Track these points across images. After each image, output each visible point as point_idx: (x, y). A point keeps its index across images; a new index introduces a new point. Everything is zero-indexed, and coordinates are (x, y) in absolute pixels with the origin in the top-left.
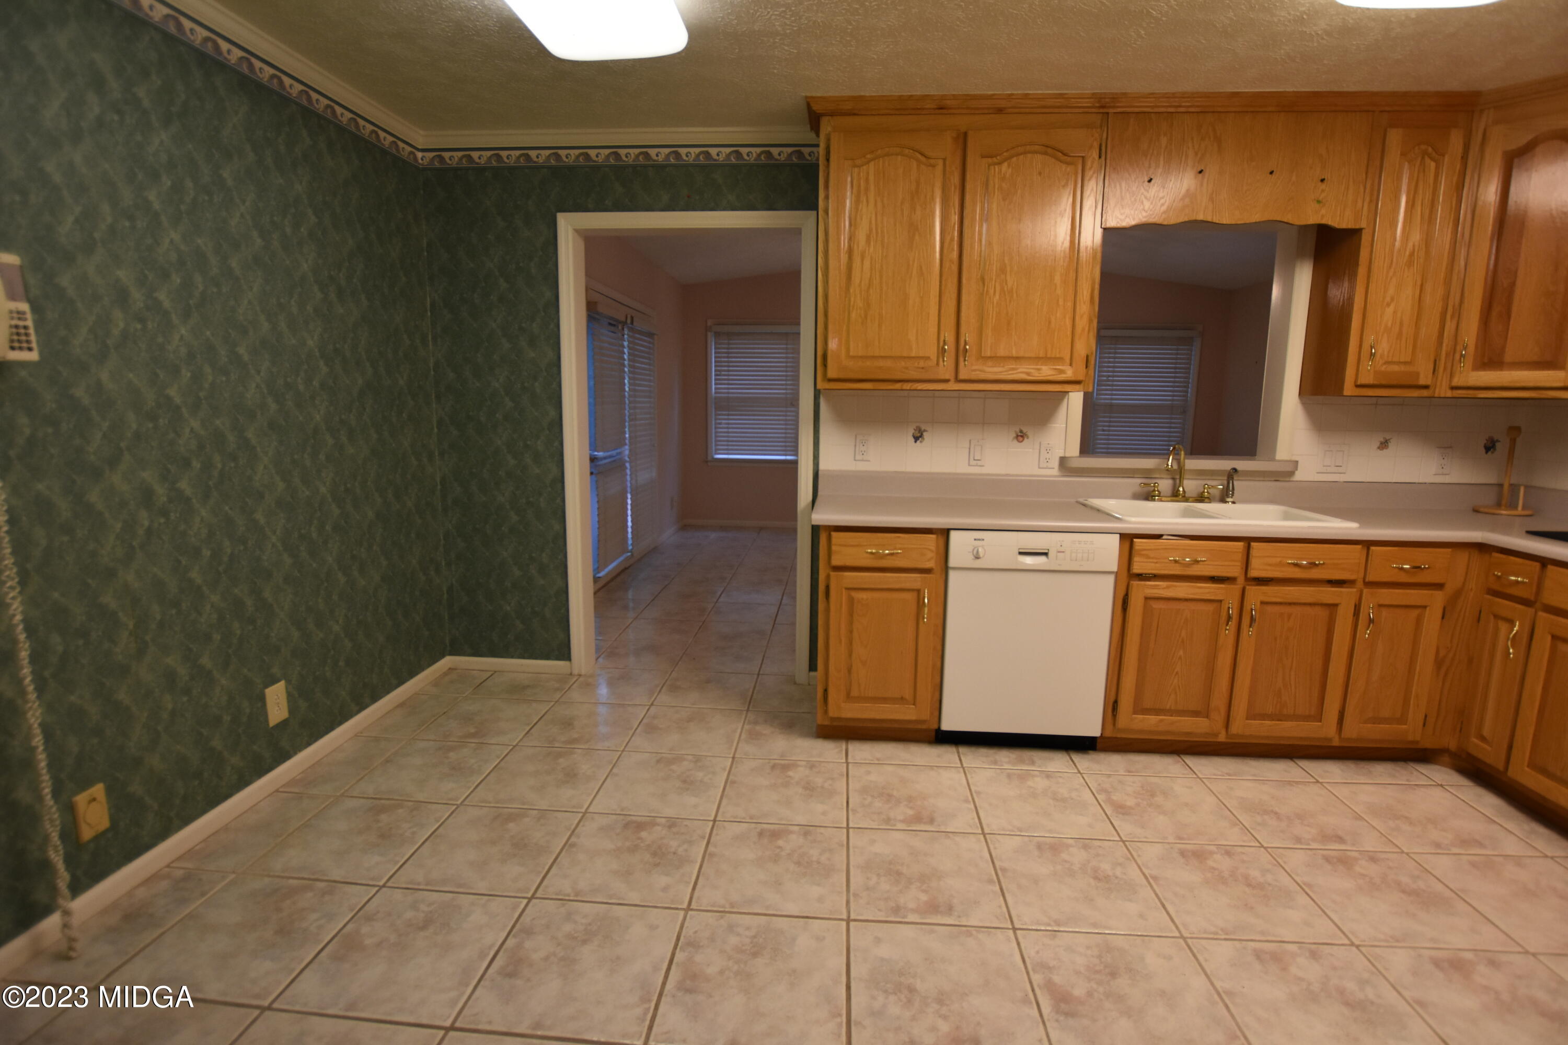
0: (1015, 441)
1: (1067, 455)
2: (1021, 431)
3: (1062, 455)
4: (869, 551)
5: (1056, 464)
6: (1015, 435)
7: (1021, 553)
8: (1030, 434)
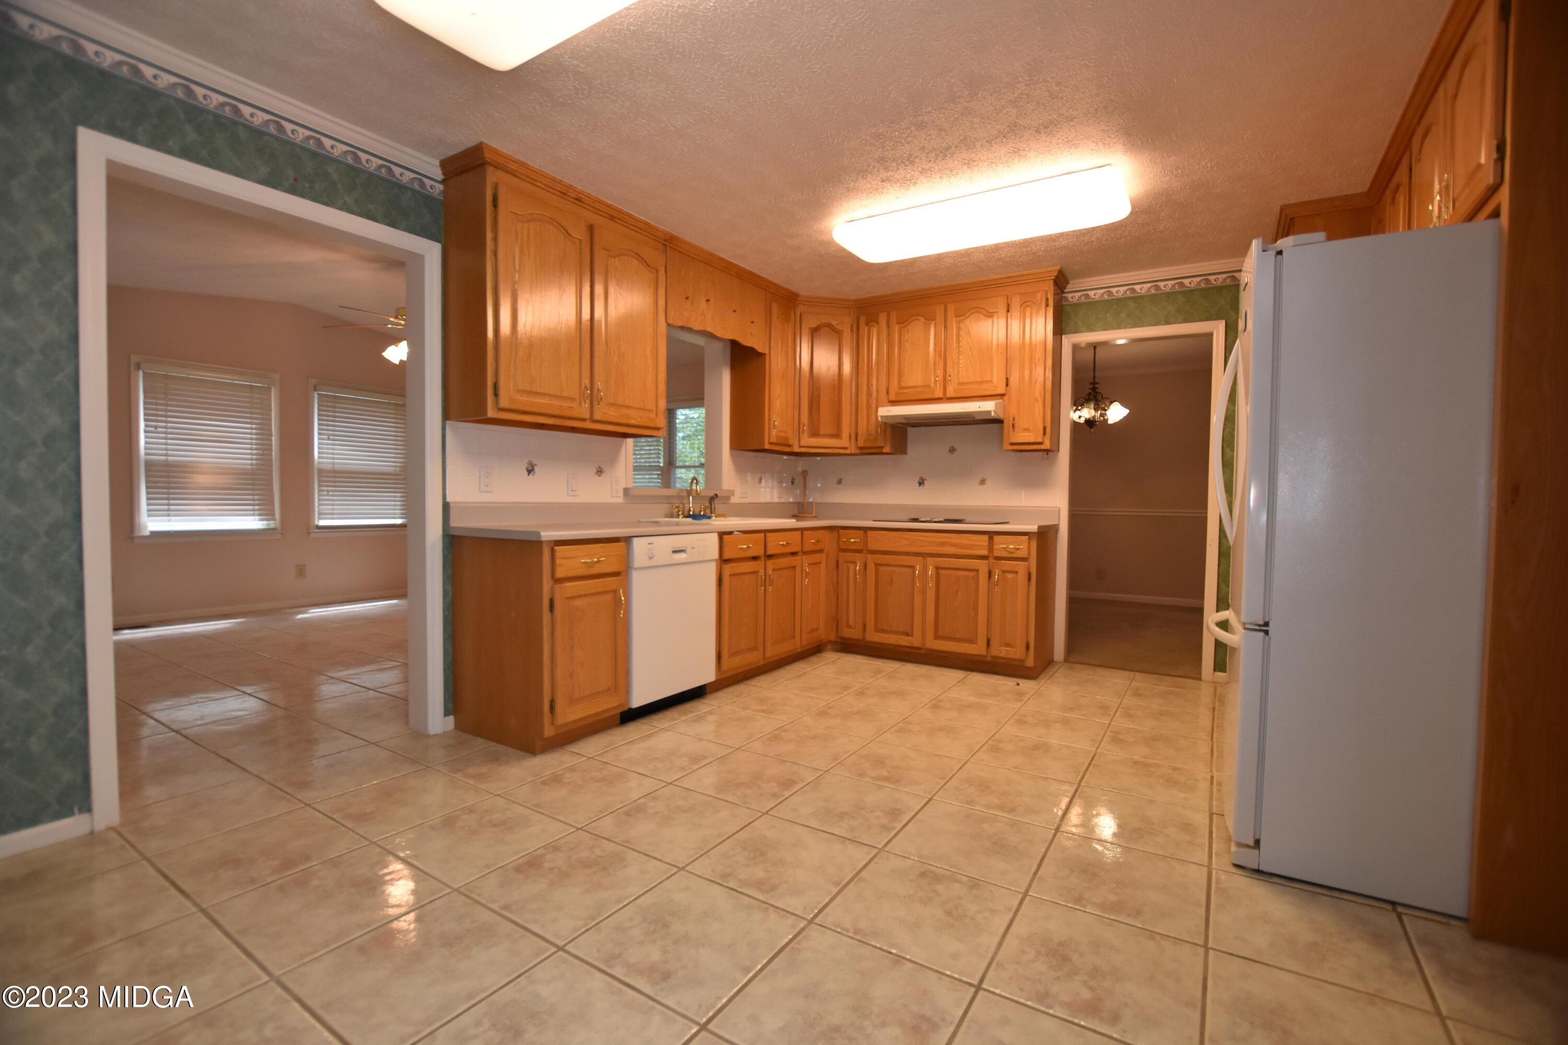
0: (597, 476)
1: (628, 486)
2: (600, 468)
3: (624, 486)
4: (583, 561)
5: (621, 493)
6: (596, 471)
7: (674, 552)
8: (605, 469)
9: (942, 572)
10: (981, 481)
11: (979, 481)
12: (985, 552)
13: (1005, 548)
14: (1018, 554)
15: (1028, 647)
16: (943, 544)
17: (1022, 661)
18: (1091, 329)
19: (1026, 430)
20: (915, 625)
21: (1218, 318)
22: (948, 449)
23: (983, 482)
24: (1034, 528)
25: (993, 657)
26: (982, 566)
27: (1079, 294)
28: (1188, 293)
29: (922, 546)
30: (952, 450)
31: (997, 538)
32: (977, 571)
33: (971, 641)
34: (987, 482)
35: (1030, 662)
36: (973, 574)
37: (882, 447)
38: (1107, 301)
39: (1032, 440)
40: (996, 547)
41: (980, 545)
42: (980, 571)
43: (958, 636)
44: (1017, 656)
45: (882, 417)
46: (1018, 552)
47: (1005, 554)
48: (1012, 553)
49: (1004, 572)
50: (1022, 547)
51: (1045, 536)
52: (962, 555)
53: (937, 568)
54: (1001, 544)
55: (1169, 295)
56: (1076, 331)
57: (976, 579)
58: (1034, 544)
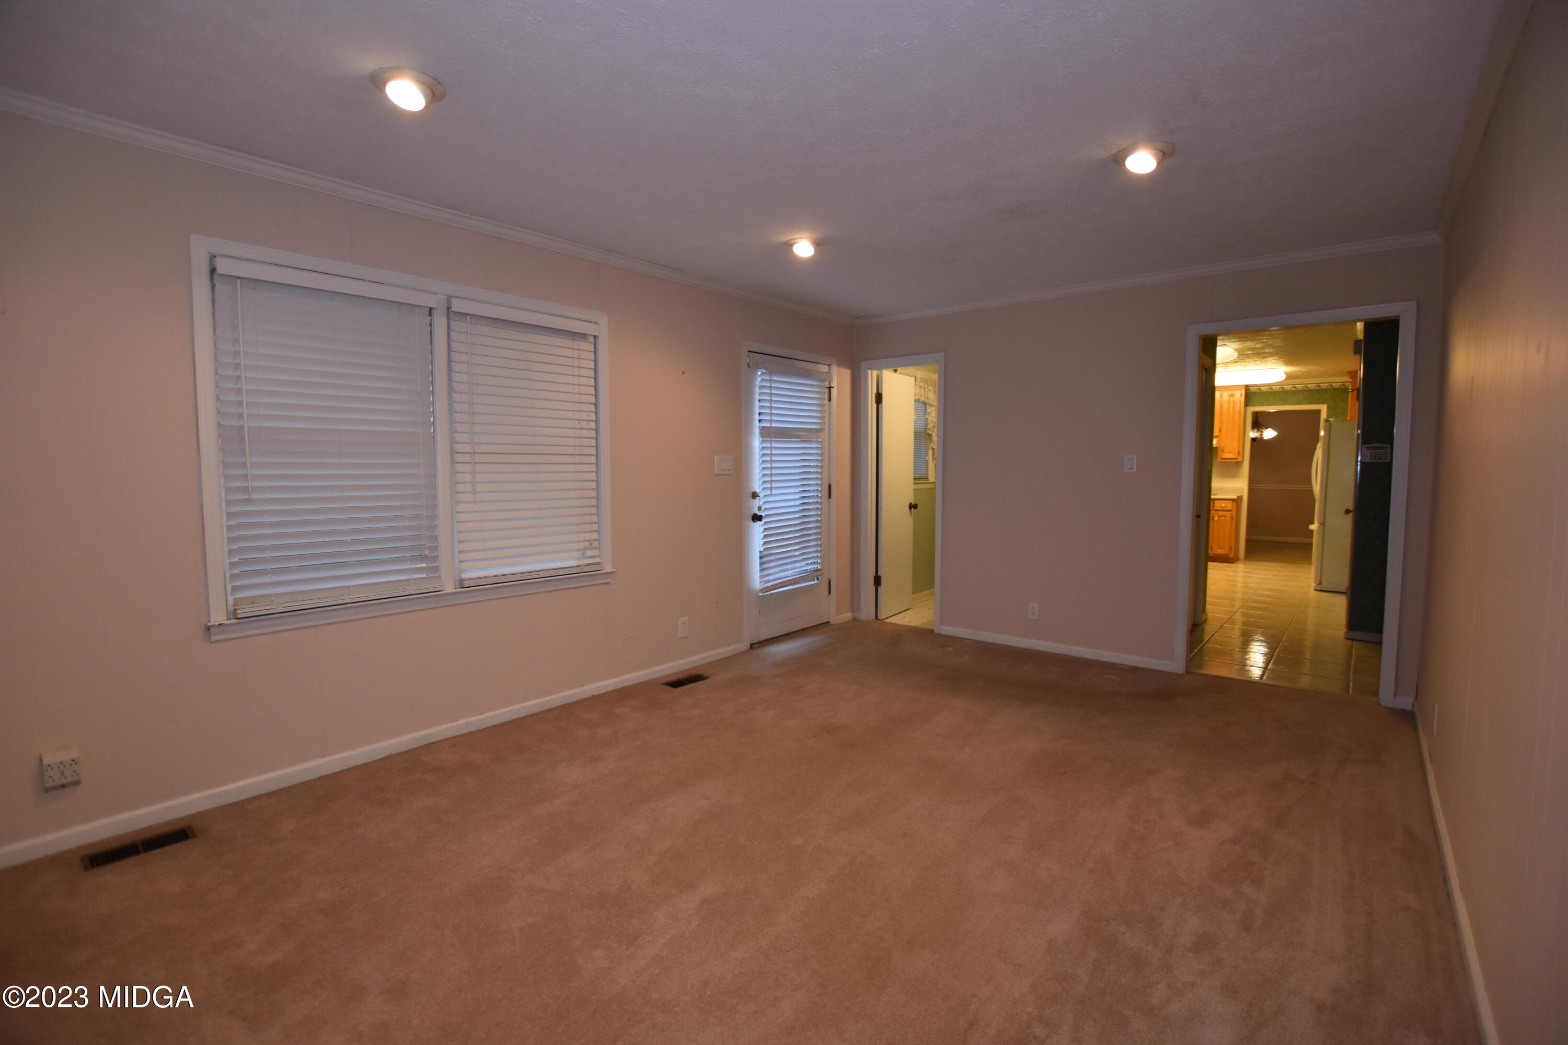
14: (1227, 509)
15: (1231, 549)
17: (1227, 555)
18: (1261, 405)
19: (1230, 453)
21: (1324, 403)
24: (1235, 497)
25: (1214, 554)
27: (1256, 388)
28: (1310, 391)
31: (1217, 501)
35: (1232, 556)
38: (1270, 392)
39: (1233, 457)
40: (1216, 505)
44: (1225, 553)
46: (1227, 507)
48: (1224, 508)
49: (1220, 516)
50: (1229, 505)
51: (1238, 501)
55: (1301, 391)
56: (1254, 405)
58: (1235, 504)
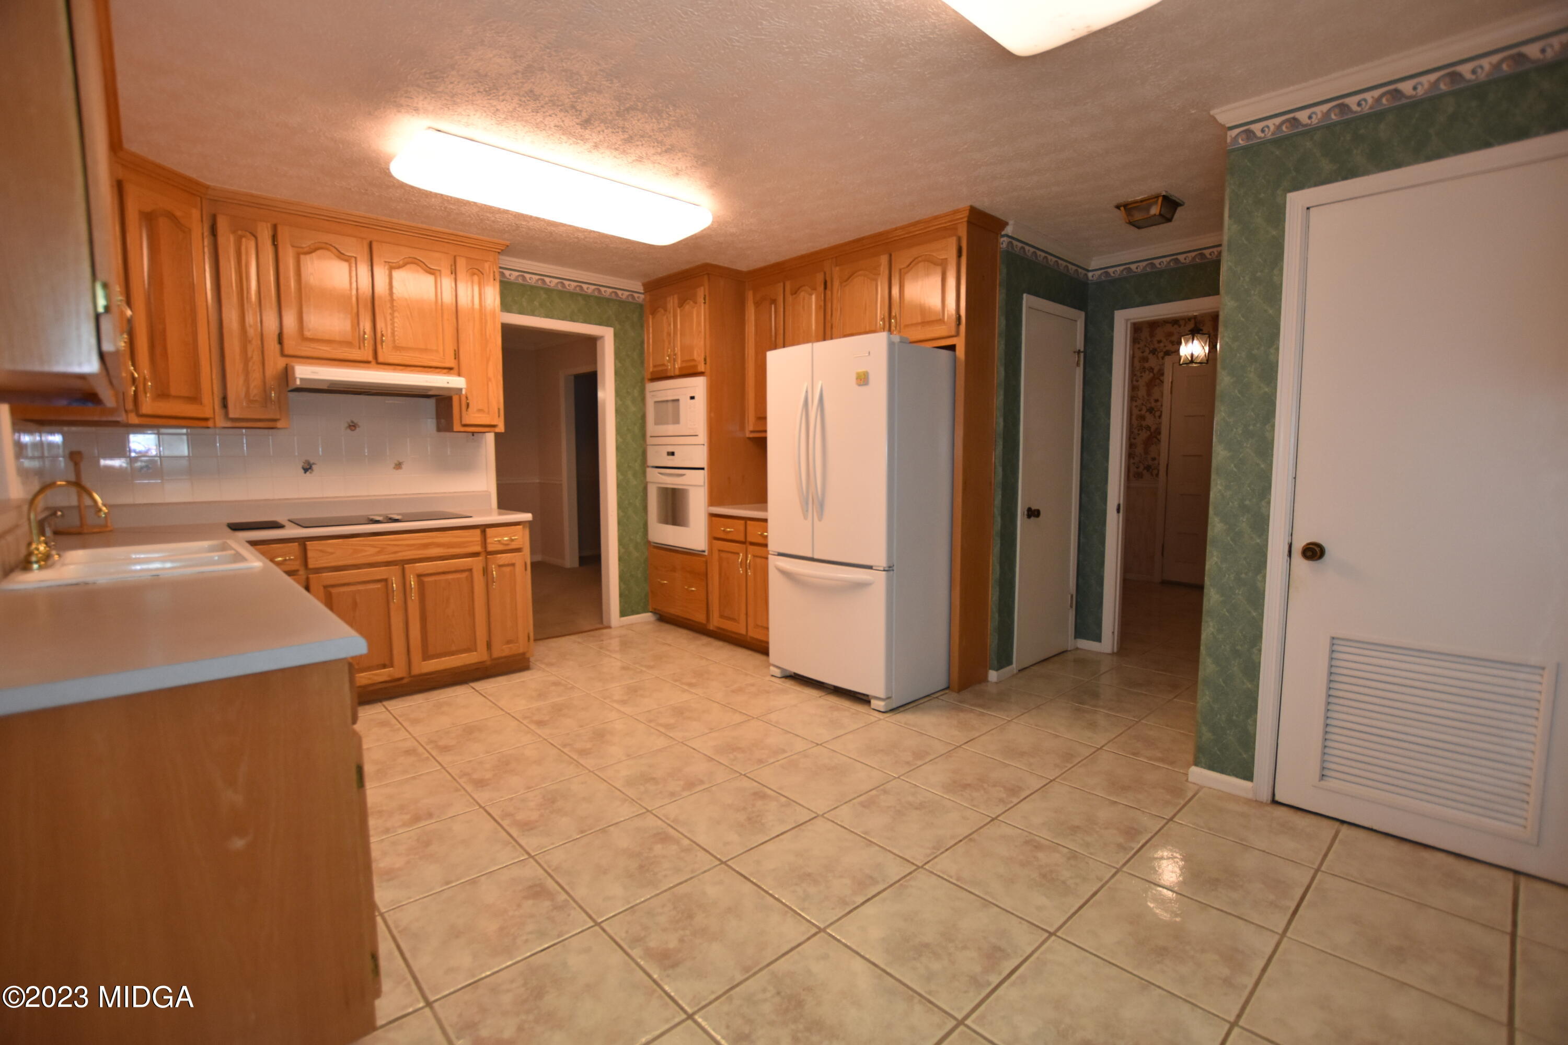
9: (426, 579)
10: (396, 465)
11: (393, 465)
12: (478, 548)
13: (499, 541)
14: (514, 545)
15: (529, 638)
16: (426, 546)
17: (524, 654)
19: (480, 411)
20: (395, 652)
22: (346, 425)
23: (398, 466)
25: (493, 659)
26: (476, 563)
29: (395, 552)
30: (353, 426)
31: (489, 531)
32: (470, 570)
33: (471, 649)
34: (403, 466)
36: (464, 575)
37: (275, 420)
39: (487, 423)
40: (489, 541)
41: (473, 541)
42: (474, 571)
43: (454, 648)
44: (520, 650)
45: (301, 379)
46: (513, 543)
47: (500, 548)
48: (507, 545)
49: (500, 566)
50: (515, 537)
52: (449, 556)
53: (419, 576)
54: (496, 537)
57: (471, 580)
58: (527, 533)
